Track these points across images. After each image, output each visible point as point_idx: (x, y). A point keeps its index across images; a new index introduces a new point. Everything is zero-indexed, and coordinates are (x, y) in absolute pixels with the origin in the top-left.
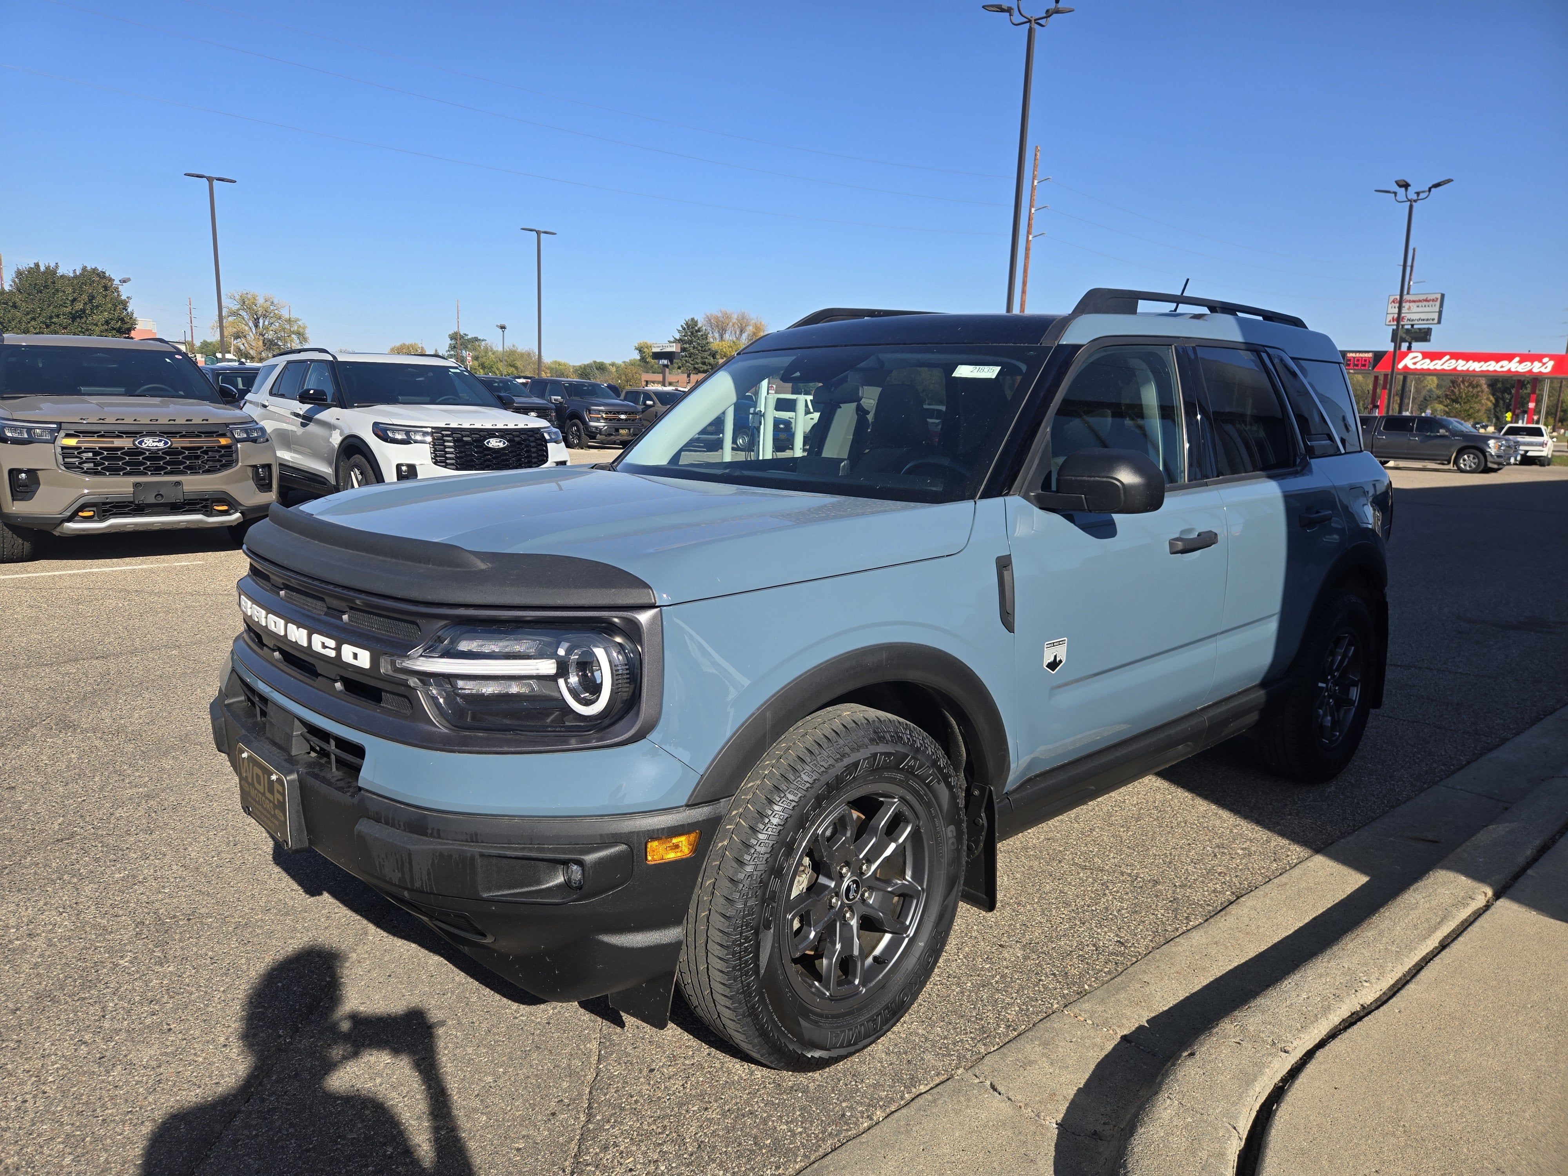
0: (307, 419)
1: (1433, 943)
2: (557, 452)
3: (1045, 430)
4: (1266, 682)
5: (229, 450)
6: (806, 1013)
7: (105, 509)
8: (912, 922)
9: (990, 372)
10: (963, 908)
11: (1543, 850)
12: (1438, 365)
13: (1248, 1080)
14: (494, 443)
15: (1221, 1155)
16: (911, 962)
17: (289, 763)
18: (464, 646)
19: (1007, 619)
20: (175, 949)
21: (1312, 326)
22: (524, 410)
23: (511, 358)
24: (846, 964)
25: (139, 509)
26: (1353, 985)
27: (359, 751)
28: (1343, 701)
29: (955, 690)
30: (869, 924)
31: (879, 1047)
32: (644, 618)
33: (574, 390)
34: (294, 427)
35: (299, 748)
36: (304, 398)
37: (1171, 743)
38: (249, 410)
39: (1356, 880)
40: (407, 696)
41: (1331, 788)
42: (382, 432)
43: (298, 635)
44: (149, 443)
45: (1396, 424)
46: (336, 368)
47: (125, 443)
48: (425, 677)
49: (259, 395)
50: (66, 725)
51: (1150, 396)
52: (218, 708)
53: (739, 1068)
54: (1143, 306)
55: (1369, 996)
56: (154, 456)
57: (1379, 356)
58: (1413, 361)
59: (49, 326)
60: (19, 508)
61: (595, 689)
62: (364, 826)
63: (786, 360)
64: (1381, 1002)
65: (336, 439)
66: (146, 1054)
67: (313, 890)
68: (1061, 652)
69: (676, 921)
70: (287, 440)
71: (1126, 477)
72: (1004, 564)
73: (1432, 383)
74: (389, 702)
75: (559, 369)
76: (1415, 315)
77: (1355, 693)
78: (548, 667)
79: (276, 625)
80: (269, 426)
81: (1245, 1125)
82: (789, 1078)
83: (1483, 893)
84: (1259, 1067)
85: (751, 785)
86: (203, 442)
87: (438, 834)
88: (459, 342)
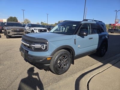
0: (29, 28)
1: (106, 68)
2: (48, 31)
3: (79, 30)
4: (97, 49)
5: (23, 30)
6: (59, 71)
7: (15, 35)
8: (67, 65)
9: (75, 25)
10: (71, 64)
11: (117, 62)
12: (119, 25)
13: (90, 77)
14: (43, 30)
15: (87, 81)
16: (67, 68)
17: (24, 52)
18: (35, 44)
19: (75, 44)
20: (17, 65)
21: (103, 22)
22: (46, 28)
23: (45, 24)
24: (62, 68)
25: (17, 35)
26: (99, 71)
27: (28, 51)
28: (104, 51)
29: (71, 49)
30: (64, 65)
31: (65, 74)
32: (47, 43)
33: (50, 26)
34: (28, 29)
35: (25, 51)
36: (29, 27)
37: (89, 53)
38: (25, 28)
39: (102, 64)
40: (31, 48)
41: (102, 57)
42: (35, 29)
43: (25, 43)
44: (18, 30)
45: (115, 30)
46: (32, 25)
47: (16, 30)
48: (32, 46)
49: (26, 26)
50: (11, 50)
51: (88, 27)
52: (20, 49)
53: (54, 74)
54: (88, 20)
55: (100, 72)
56: (18, 31)
57: (114, 24)
58: (117, 25)
59: (12, 21)
60: (8, 34)
61: (44, 47)
62: (28, 57)
63: (61, 24)
64: (101, 72)
65: (31, 30)
66: (14, 72)
67: (27, 62)
68: (80, 46)
69: (49, 64)
70: (28, 30)
71: (85, 33)
72: (75, 40)
73: (118, 26)
74: (30, 48)
75: (49, 25)
76: (117, 21)
77: (105, 50)
78: (41, 46)
79: (23, 43)
80: (27, 29)
81: (89, 80)
82: (58, 75)
83: (111, 65)
84: (91, 76)
85: (55, 55)
86: (22, 30)
87: (33, 57)
88: (42, 23)
